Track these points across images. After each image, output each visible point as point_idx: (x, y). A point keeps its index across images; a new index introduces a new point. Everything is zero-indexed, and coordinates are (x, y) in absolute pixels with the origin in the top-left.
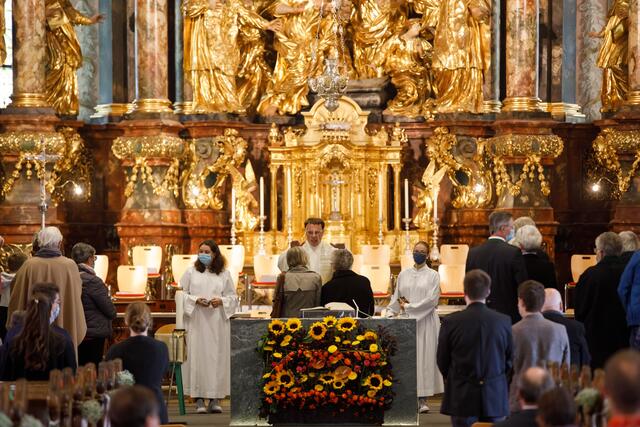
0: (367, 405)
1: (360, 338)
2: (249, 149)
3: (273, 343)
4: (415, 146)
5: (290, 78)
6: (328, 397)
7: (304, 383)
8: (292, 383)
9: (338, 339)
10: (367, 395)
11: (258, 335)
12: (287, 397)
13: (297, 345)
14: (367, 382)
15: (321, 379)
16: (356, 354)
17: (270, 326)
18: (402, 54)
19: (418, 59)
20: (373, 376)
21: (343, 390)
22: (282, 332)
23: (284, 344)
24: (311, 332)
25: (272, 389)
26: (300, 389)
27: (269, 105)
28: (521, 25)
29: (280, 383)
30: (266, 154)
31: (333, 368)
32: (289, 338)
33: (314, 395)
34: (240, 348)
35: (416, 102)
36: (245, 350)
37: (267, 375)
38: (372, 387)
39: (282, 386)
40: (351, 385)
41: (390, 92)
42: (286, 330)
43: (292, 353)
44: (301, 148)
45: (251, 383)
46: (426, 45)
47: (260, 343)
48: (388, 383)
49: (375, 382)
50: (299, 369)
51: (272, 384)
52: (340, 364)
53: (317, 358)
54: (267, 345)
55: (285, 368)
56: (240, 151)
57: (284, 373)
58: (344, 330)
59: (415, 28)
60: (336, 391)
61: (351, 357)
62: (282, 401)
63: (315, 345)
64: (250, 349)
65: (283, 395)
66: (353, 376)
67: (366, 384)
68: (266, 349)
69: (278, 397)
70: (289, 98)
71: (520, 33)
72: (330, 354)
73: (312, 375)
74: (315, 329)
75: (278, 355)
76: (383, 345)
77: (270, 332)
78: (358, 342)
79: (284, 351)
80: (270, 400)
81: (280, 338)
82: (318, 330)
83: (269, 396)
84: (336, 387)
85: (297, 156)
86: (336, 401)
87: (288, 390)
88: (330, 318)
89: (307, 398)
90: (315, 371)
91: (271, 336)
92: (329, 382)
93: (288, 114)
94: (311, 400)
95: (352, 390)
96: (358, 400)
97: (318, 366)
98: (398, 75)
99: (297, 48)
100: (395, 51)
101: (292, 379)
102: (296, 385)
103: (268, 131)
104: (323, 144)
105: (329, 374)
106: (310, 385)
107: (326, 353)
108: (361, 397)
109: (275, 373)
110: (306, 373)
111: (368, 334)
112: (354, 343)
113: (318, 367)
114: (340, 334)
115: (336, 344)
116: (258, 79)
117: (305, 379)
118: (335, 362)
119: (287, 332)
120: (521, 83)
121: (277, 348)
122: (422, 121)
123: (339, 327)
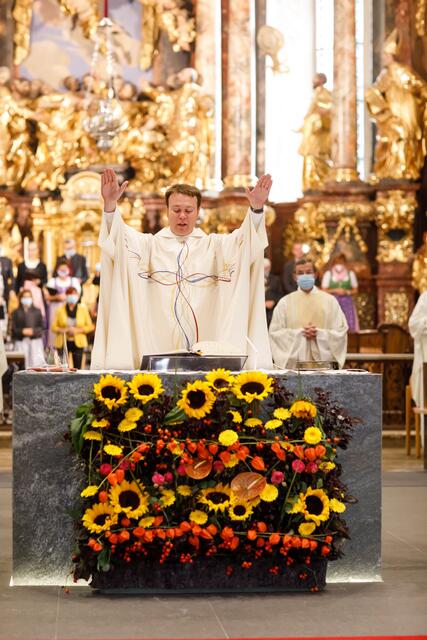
0: (297, 553)
1: (282, 414)
2: (16, 216)
3: (103, 424)
4: (151, 216)
5: (50, 160)
6: (218, 538)
7: (168, 509)
8: (142, 508)
9: (237, 418)
10: (297, 533)
11: (70, 404)
12: (133, 538)
13: (154, 431)
14: (299, 506)
15: (204, 500)
16: (276, 448)
17: (98, 389)
18: (140, 143)
19: (153, 147)
20: (310, 492)
21: (250, 524)
22: (122, 400)
23: (126, 426)
24: (183, 403)
25: (100, 520)
26: (159, 520)
27: (33, 181)
28: (241, 117)
29: (118, 509)
30: (29, 220)
31: (227, 477)
32: (135, 414)
33: (188, 534)
34: (32, 430)
35: (152, 182)
36: (42, 434)
37: (90, 491)
38: (309, 516)
39: (122, 516)
40: (264, 511)
41: (131, 173)
42: (130, 397)
43: (143, 446)
44: (59, 215)
45: (54, 501)
46: (160, 137)
47: (76, 424)
48: (339, 507)
49: (315, 505)
50: (158, 479)
51: (99, 509)
52: (243, 467)
53: (195, 455)
54: (90, 428)
55: (128, 477)
56: (8, 217)
57: (126, 486)
58: (249, 397)
59: (151, 123)
60: (236, 525)
61: (267, 453)
62: (122, 546)
63: (189, 429)
64: (52, 432)
65: (125, 535)
66: (270, 494)
67: (295, 510)
68: (89, 436)
69: (113, 538)
70: (48, 177)
71: (240, 123)
72: (222, 448)
73: (184, 491)
74: (191, 395)
75: (114, 450)
76: (327, 428)
77: (97, 403)
78: (278, 424)
79: (127, 441)
80: (96, 545)
81: (117, 416)
82: (197, 399)
83: (95, 536)
84: (234, 517)
85: (56, 221)
86: (234, 545)
87: (135, 522)
88: (221, 373)
89: (175, 540)
90: (191, 483)
91: (99, 410)
92: (222, 506)
93: (47, 189)
94: (183, 544)
95: (267, 523)
96: (281, 543)
97: (197, 473)
98: (137, 160)
99: (57, 136)
100: (135, 141)
101: (143, 500)
102: (152, 512)
103: (31, 202)
104: (77, 211)
105: (219, 488)
106: (180, 512)
107: (214, 446)
108: (287, 538)
109: (107, 487)
110: (171, 486)
111: (299, 407)
112: (271, 425)
113: (198, 476)
114: (241, 407)
115: (234, 427)
116: (23, 161)
117: (169, 499)
118: (232, 464)
119: (132, 402)
120: (241, 164)
121: (112, 434)
122: (156, 197)
123: (237, 390)
